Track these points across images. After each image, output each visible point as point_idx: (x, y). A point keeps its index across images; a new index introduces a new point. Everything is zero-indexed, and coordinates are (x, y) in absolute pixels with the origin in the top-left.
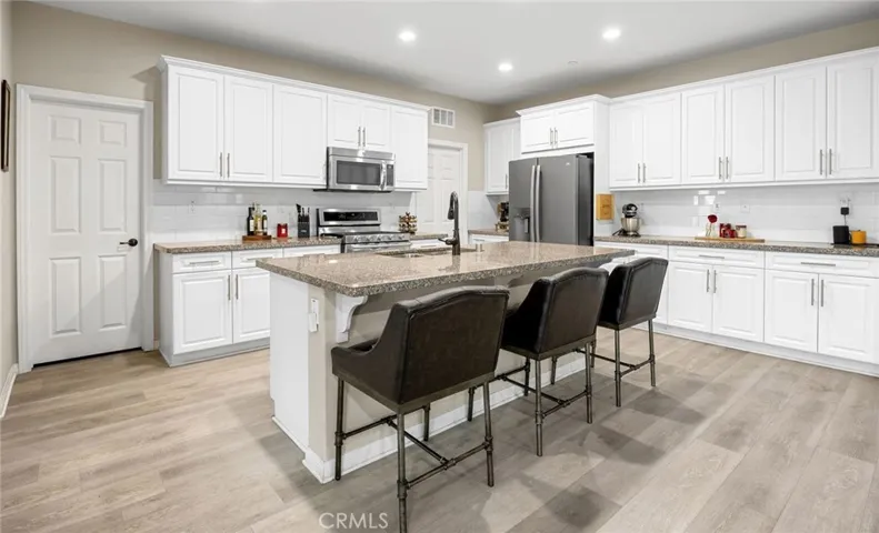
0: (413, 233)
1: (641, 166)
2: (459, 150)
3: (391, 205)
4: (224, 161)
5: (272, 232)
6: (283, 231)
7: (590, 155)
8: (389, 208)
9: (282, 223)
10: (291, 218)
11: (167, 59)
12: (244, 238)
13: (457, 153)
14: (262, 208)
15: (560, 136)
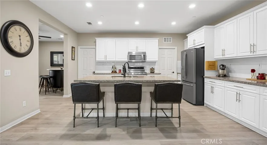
0: (154, 73)
1: (223, 50)
2: (174, 49)
3: (149, 65)
4: (106, 57)
5: (118, 71)
6: (120, 71)
7: (203, 48)
8: (149, 66)
9: (120, 69)
10: (121, 68)
11: (96, 38)
12: (112, 72)
13: (174, 50)
14: (115, 66)
15: (196, 42)
